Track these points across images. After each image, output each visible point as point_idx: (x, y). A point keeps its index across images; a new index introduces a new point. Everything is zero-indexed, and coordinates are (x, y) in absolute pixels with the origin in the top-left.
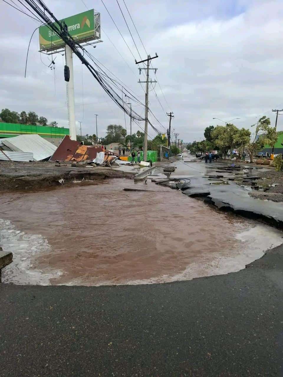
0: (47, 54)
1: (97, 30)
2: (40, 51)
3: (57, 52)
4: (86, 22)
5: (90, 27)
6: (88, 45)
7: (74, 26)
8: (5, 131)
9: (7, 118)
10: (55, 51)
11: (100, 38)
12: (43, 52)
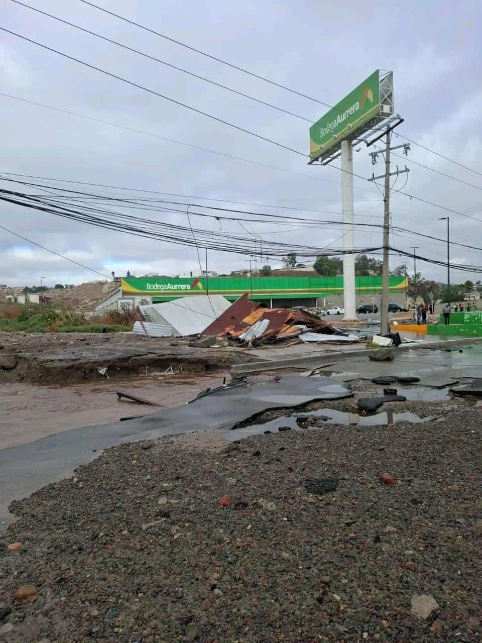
0: (322, 165)
1: (385, 102)
2: (310, 163)
3: (334, 158)
4: (368, 96)
5: (372, 101)
6: (375, 132)
7: (351, 108)
8: (287, 290)
9: (323, 268)
10: (332, 156)
11: (392, 114)
12: (315, 162)
